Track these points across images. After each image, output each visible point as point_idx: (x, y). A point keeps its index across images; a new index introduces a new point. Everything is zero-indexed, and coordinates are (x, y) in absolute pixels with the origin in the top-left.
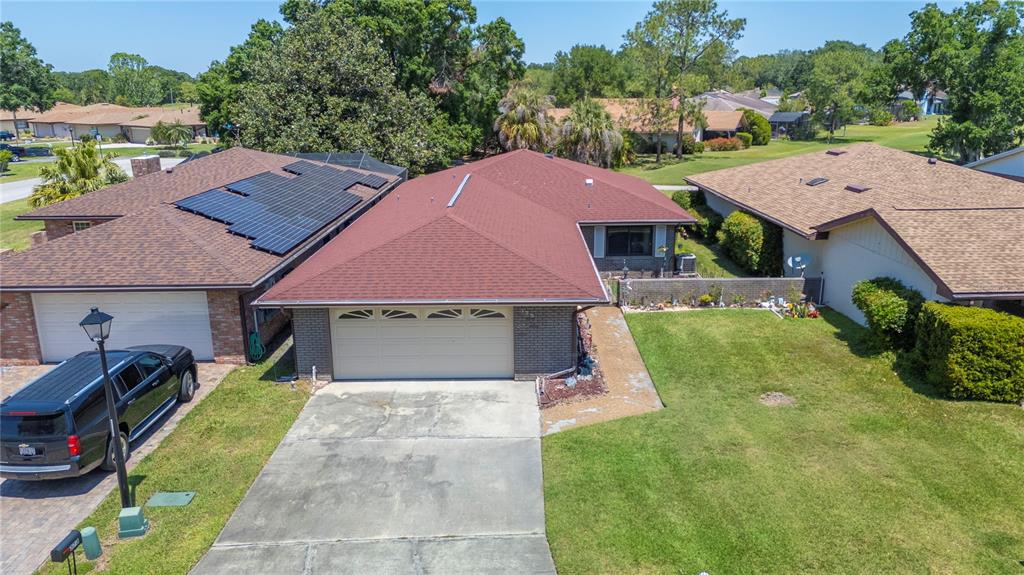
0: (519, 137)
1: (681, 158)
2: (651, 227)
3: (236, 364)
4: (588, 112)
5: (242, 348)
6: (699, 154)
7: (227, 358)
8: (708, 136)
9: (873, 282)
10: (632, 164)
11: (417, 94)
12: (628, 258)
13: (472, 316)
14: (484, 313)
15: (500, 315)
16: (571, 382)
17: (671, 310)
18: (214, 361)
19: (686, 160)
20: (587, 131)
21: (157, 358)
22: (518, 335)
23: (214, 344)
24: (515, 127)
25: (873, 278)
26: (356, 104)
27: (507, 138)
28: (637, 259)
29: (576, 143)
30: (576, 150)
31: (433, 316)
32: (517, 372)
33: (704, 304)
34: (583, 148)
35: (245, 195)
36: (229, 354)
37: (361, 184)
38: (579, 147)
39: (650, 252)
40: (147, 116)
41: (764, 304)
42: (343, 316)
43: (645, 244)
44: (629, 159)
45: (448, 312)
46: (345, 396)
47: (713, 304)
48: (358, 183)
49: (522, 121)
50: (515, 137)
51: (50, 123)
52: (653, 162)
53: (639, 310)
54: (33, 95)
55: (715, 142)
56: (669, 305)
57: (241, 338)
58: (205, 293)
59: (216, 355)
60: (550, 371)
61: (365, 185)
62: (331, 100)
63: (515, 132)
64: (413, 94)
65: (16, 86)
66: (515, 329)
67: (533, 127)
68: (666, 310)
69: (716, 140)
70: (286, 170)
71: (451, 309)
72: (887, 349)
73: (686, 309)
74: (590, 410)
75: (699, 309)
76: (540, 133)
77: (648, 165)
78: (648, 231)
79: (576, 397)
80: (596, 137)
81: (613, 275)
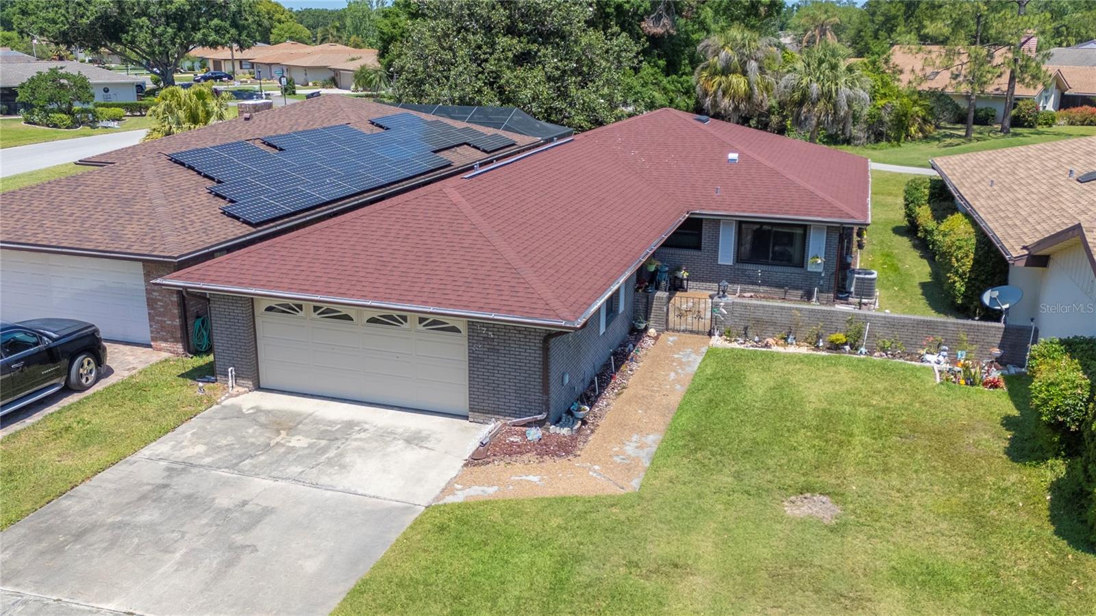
0: (720, 93)
1: (1008, 132)
2: (805, 227)
3: (171, 352)
4: (821, 62)
5: (179, 334)
6: (1045, 129)
7: (163, 345)
8: (1067, 102)
9: (1062, 342)
10: (926, 137)
11: (618, 35)
12: (765, 268)
13: (420, 327)
14: (435, 324)
15: (454, 330)
16: (534, 434)
17: (781, 349)
18: (150, 346)
19: (1016, 135)
20: (815, 88)
21: (35, 336)
22: (474, 360)
23: (151, 326)
24: (717, 79)
25: (1064, 337)
26: (534, 47)
27: (706, 94)
28: (780, 272)
29: (800, 103)
30: (799, 114)
31: (372, 320)
32: (472, 409)
33: (835, 347)
34: (809, 111)
35: (281, 150)
36: (166, 340)
37: (469, 145)
38: (804, 110)
39: (802, 264)
40: (360, 58)
41: (928, 357)
42: (270, 309)
43: (795, 252)
44: (921, 130)
45: (391, 317)
46: (251, 411)
47: (847, 348)
48: (465, 143)
49: (727, 71)
50: (715, 92)
51: (268, 64)
52: (960, 136)
53: (735, 345)
54: (233, 31)
55: (1076, 112)
56: (782, 342)
57: (177, 322)
58: (141, 264)
59: (152, 340)
60: (515, 415)
61: (475, 147)
62: (503, 41)
63: (715, 86)
64: (613, 35)
65: (216, 21)
66: (471, 352)
67: (742, 80)
68: (775, 349)
69: (1079, 109)
70: (373, 123)
71: (395, 314)
72: (1057, 456)
73: (804, 350)
74: (531, 478)
75: (824, 353)
76: (751, 89)
77: (948, 141)
78: (799, 231)
79: (525, 457)
80: (828, 96)
81: (743, 291)
